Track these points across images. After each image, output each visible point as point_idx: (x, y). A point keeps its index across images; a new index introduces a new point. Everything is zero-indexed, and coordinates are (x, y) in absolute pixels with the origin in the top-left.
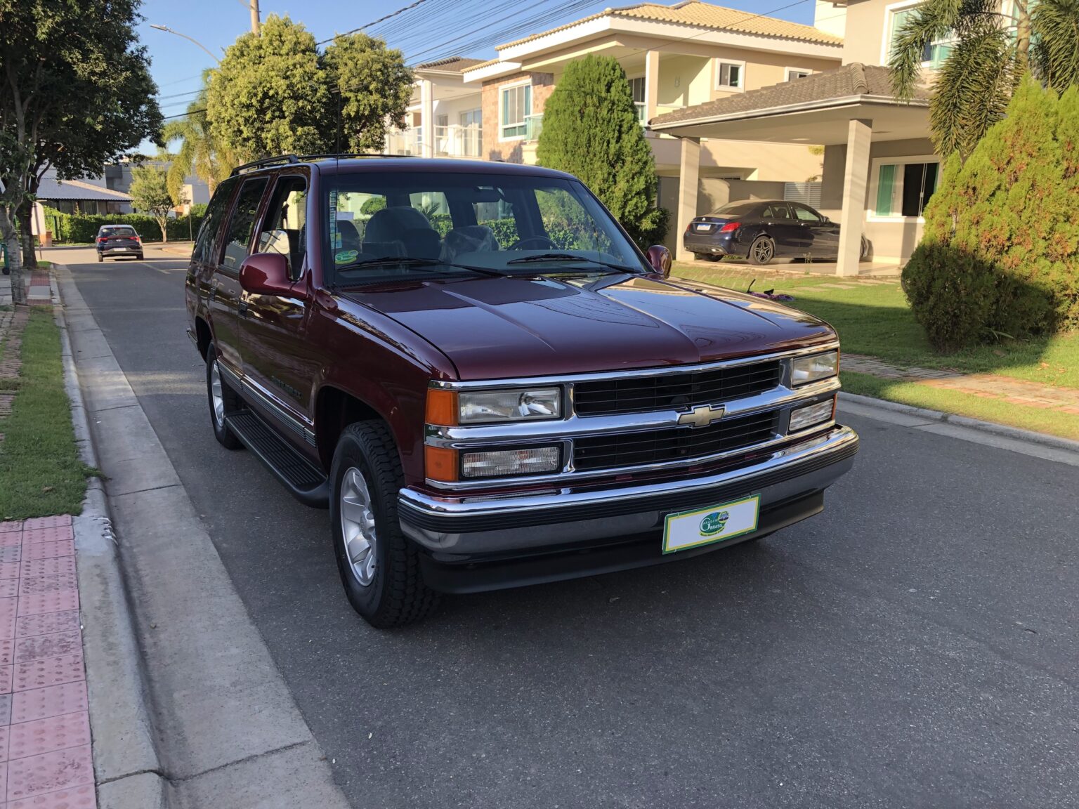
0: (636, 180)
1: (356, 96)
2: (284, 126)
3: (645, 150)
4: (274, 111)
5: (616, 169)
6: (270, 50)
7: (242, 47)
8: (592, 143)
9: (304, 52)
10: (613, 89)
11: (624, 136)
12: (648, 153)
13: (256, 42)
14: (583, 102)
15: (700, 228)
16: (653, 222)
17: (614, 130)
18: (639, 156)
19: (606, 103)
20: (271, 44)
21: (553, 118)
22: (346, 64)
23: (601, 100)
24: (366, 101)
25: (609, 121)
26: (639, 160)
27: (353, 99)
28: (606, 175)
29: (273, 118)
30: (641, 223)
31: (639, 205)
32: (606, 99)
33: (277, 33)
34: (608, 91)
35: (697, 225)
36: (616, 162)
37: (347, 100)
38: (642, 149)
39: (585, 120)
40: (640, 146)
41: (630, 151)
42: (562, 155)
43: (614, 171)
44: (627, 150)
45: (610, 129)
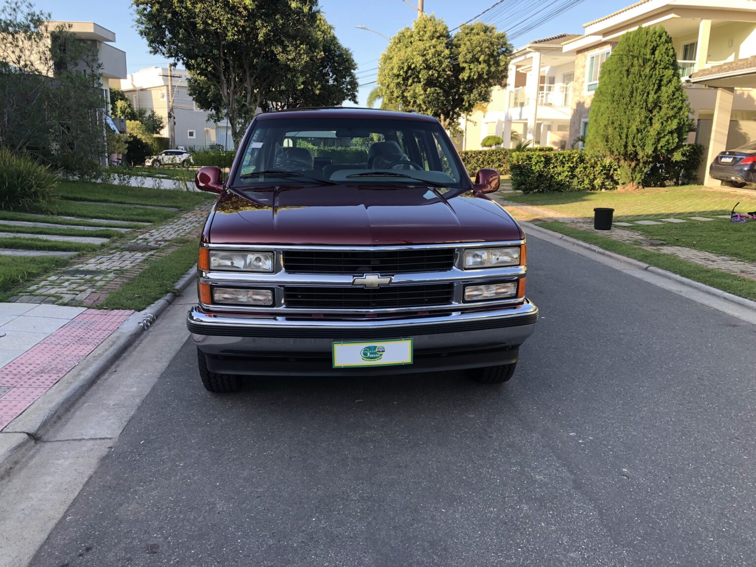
0: (669, 122)
1: (470, 66)
2: (419, 88)
3: (680, 98)
4: (414, 78)
5: (654, 114)
6: (417, 38)
7: (400, 37)
8: (634, 95)
9: (438, 38)
10: (657, 52)
11: (663, 88)
12: (683, 101)
13: (409, 33)
14: (630, 63)
15: (723, 160)
16: (683, 155)
17: (654, 84)
18: (675, 103)
19: (650, 63)
20: (419, 34)
21: (606, 77)
22: (465, 44)
23: (645, 61)
24: (475, 69)
25: (651, 77)
26: (675, 107)
27: (467, 68)
28: (643, 119)
29: (413, 82)
30: (673, 156)
31: (671, 141)
32: (649, 60)
33: (423, 26)
34: (653, 53)
35: (722, 157)
36: (654, 108)
37: (464, 68)
38: (678, 98)
39: (630, 76)
40: (677, 95)
41: (667, 99)
42: (609, 103)
43: (651, 115)
44: (664, 98)
45: (651, 83)
